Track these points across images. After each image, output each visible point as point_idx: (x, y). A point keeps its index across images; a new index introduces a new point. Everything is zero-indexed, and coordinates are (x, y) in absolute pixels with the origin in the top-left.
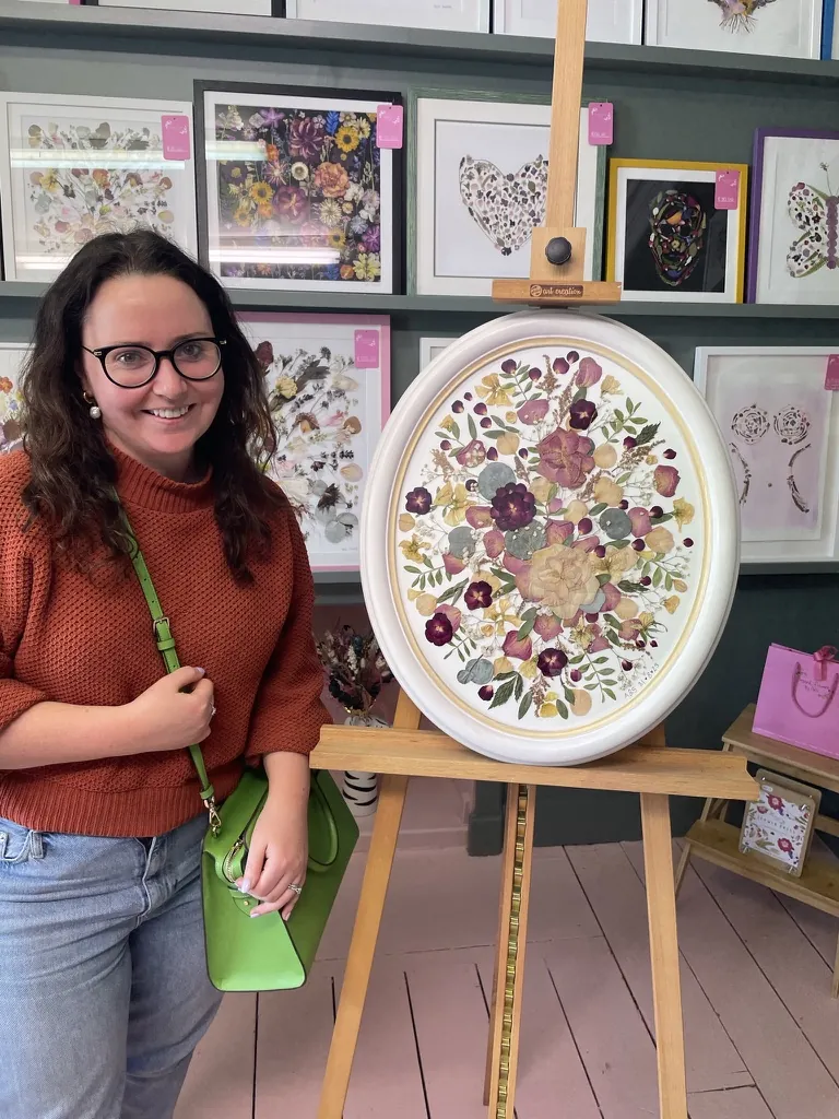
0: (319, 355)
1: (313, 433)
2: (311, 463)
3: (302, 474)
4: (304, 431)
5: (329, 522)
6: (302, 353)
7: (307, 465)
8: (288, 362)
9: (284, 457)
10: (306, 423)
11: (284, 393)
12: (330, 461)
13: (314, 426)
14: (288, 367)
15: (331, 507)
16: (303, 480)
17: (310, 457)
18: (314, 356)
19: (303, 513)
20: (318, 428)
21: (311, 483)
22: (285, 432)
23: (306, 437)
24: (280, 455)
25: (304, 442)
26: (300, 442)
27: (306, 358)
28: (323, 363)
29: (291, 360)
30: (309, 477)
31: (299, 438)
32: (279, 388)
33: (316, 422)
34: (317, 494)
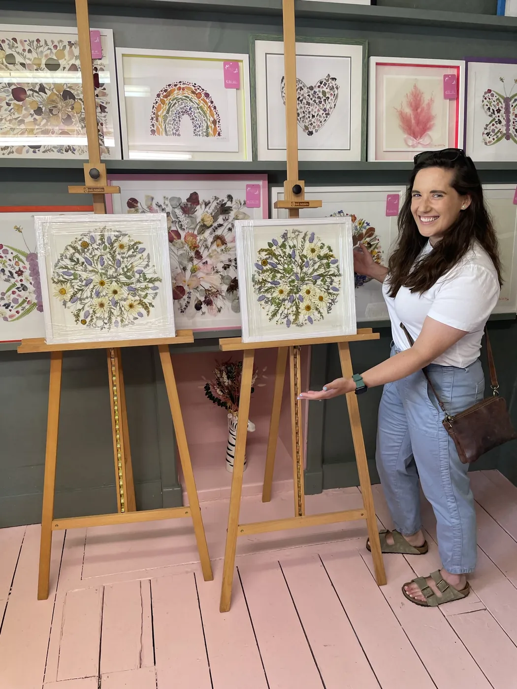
0: (226, 200)
1: (223, 247)
2: (222, 265)
3: (217, 272)
4: (218, 246)
5: (233, 301)
6: (216, 198)
7: (220, 267)
8: (208, 204)
9: (207, 262)
10: (219, 241)
11: (205, 223)
12: (233, 264)
13: (224, 242)
14: (208, 207)
15: (235, 291)
16: (218, 276)
17: (222, 262)
18: (223, 200)
19: (218, 296)
20: (226, 244)
21: (223, 277)
22: (207, 247)
23: (219, 250)
24: (204, 261)
25: (218, 252)
26: (216, 253)
27: (218, 202)
28: (229, 204)
29: (209, 203)
30: (221, 273)
31: (215, 250)
32: (203, 220)
33: (225, 240)
34: (226, 284)
